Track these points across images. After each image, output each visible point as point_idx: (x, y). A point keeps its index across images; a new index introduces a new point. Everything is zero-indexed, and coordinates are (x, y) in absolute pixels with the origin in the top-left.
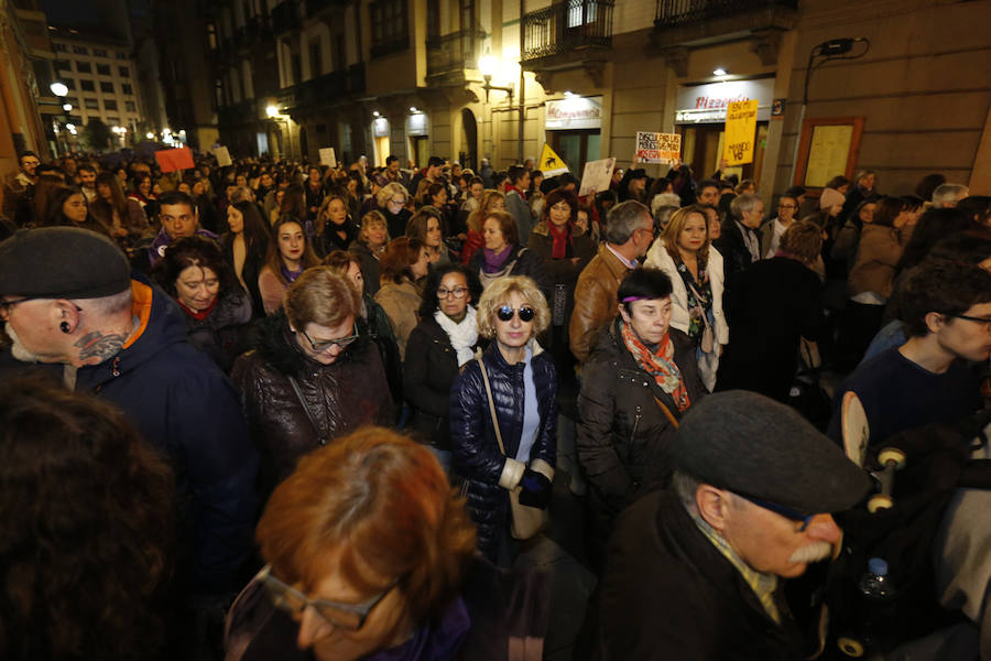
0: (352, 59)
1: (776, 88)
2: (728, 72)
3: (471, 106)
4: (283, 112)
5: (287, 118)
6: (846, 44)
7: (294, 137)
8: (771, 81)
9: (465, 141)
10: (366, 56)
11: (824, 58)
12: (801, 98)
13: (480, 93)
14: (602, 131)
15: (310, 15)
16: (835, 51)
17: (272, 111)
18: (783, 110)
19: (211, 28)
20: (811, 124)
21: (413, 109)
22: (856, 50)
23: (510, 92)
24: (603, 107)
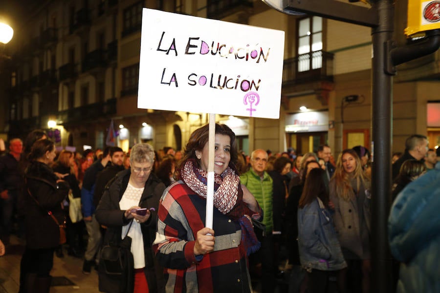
0: (108, 95)
1: (329, 115)
2: (307, 108)
3: (179, 123)
4: (59, 125)
6: (355, 98)
7: (64, 140)
8: (326, 113)
9: (175, 142)
10: (117, 94)
11: (347, 103)
12: (340, 120)
13: (184, 116)
14: (250, 137)
15: (83, 71)
16: (351, 100)
17: (52, 124)
18: (334, 126)
19: (14, 74)
20: (347, 132)
21: (144, 124)
22: (360, 100)
23: (201, 116)
24: (250, 124)
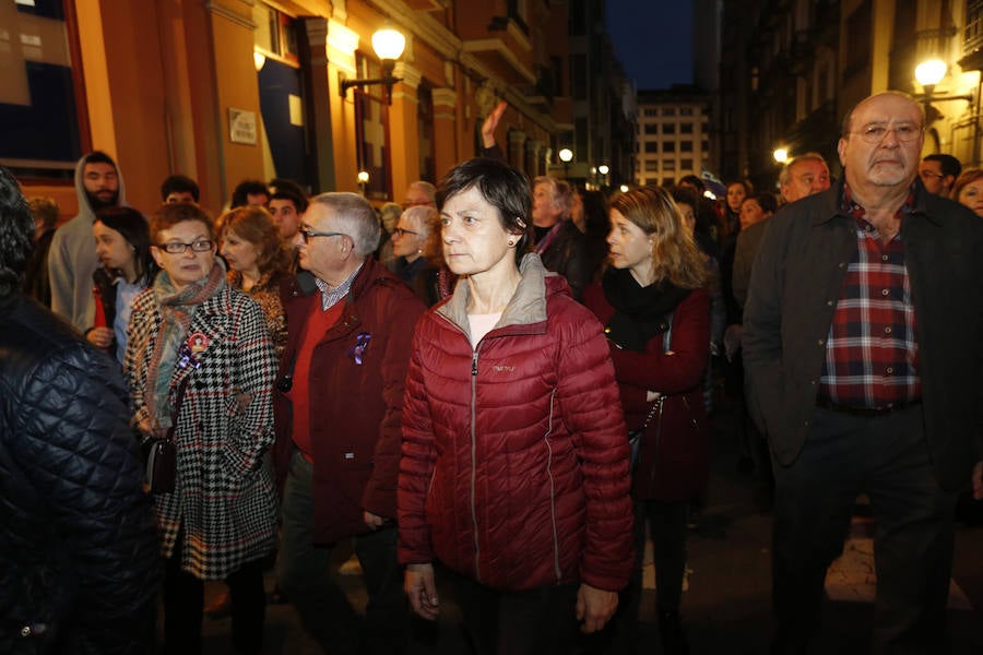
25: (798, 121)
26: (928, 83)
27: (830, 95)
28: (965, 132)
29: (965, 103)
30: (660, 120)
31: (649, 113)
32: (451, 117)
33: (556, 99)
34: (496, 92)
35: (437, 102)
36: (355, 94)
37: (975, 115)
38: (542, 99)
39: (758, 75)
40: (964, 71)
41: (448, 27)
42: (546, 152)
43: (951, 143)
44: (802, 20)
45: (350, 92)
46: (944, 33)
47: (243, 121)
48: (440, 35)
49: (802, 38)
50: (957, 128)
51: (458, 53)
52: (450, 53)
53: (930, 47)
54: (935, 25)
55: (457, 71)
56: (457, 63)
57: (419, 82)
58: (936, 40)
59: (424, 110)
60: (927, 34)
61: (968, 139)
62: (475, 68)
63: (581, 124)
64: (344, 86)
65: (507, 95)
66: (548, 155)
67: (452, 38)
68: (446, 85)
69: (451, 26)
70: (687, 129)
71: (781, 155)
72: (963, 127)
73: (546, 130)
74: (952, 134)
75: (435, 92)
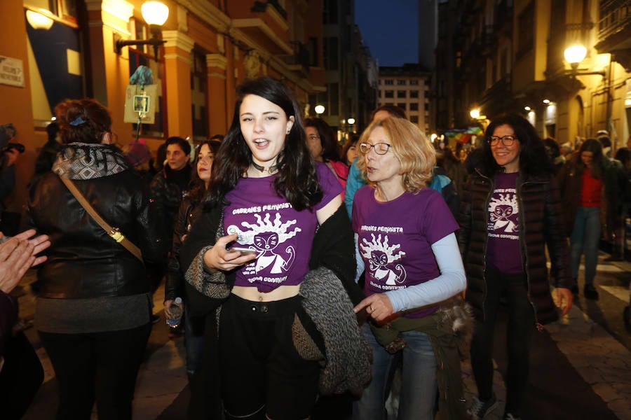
5: (484, 117)
25: (487, 89)
26: (574, 61)
27: (508, 71)
28: (600, 99)
29: (600, 77)
30: (396, 88)
31: (388, 83)
32: (222, 77)
33: (311, 68)
34: (261, 60)
35: (210, 65)
36: (131, 51)
37: (607, 86)
38: (299, 67)
39: (461, 57)
40: (599, 53)
41: (220, 8)
42: (305, 107)
43: (591, 106)
44: (489, 19)
45: (125, 50)
46: (585, 27)
47: (10, 66)
48: (211, 13)
49: (489, 31)
50: (595, 95)
51: (228, 28)
52: (222, 28)
53: (575, 35)
54: (578, 20)
55: (227, 41)
56: (227, 36)
57: (193, 47)
58: (580, 31)
59: (200, 70)
60: (574, 27)
61: (603, 103)
62: (242, 40)
63: (334, 87)
64: (119, 45)
65: (272, 63)
66: (307, 109)
67: (222, 15)
68: (217, 51)
69: (223, 8)
70: (414, 95)
71: (475, 114)
72: (599, 95)
73: (305, 91)
74: (592, 99)
75: (209, 57)
